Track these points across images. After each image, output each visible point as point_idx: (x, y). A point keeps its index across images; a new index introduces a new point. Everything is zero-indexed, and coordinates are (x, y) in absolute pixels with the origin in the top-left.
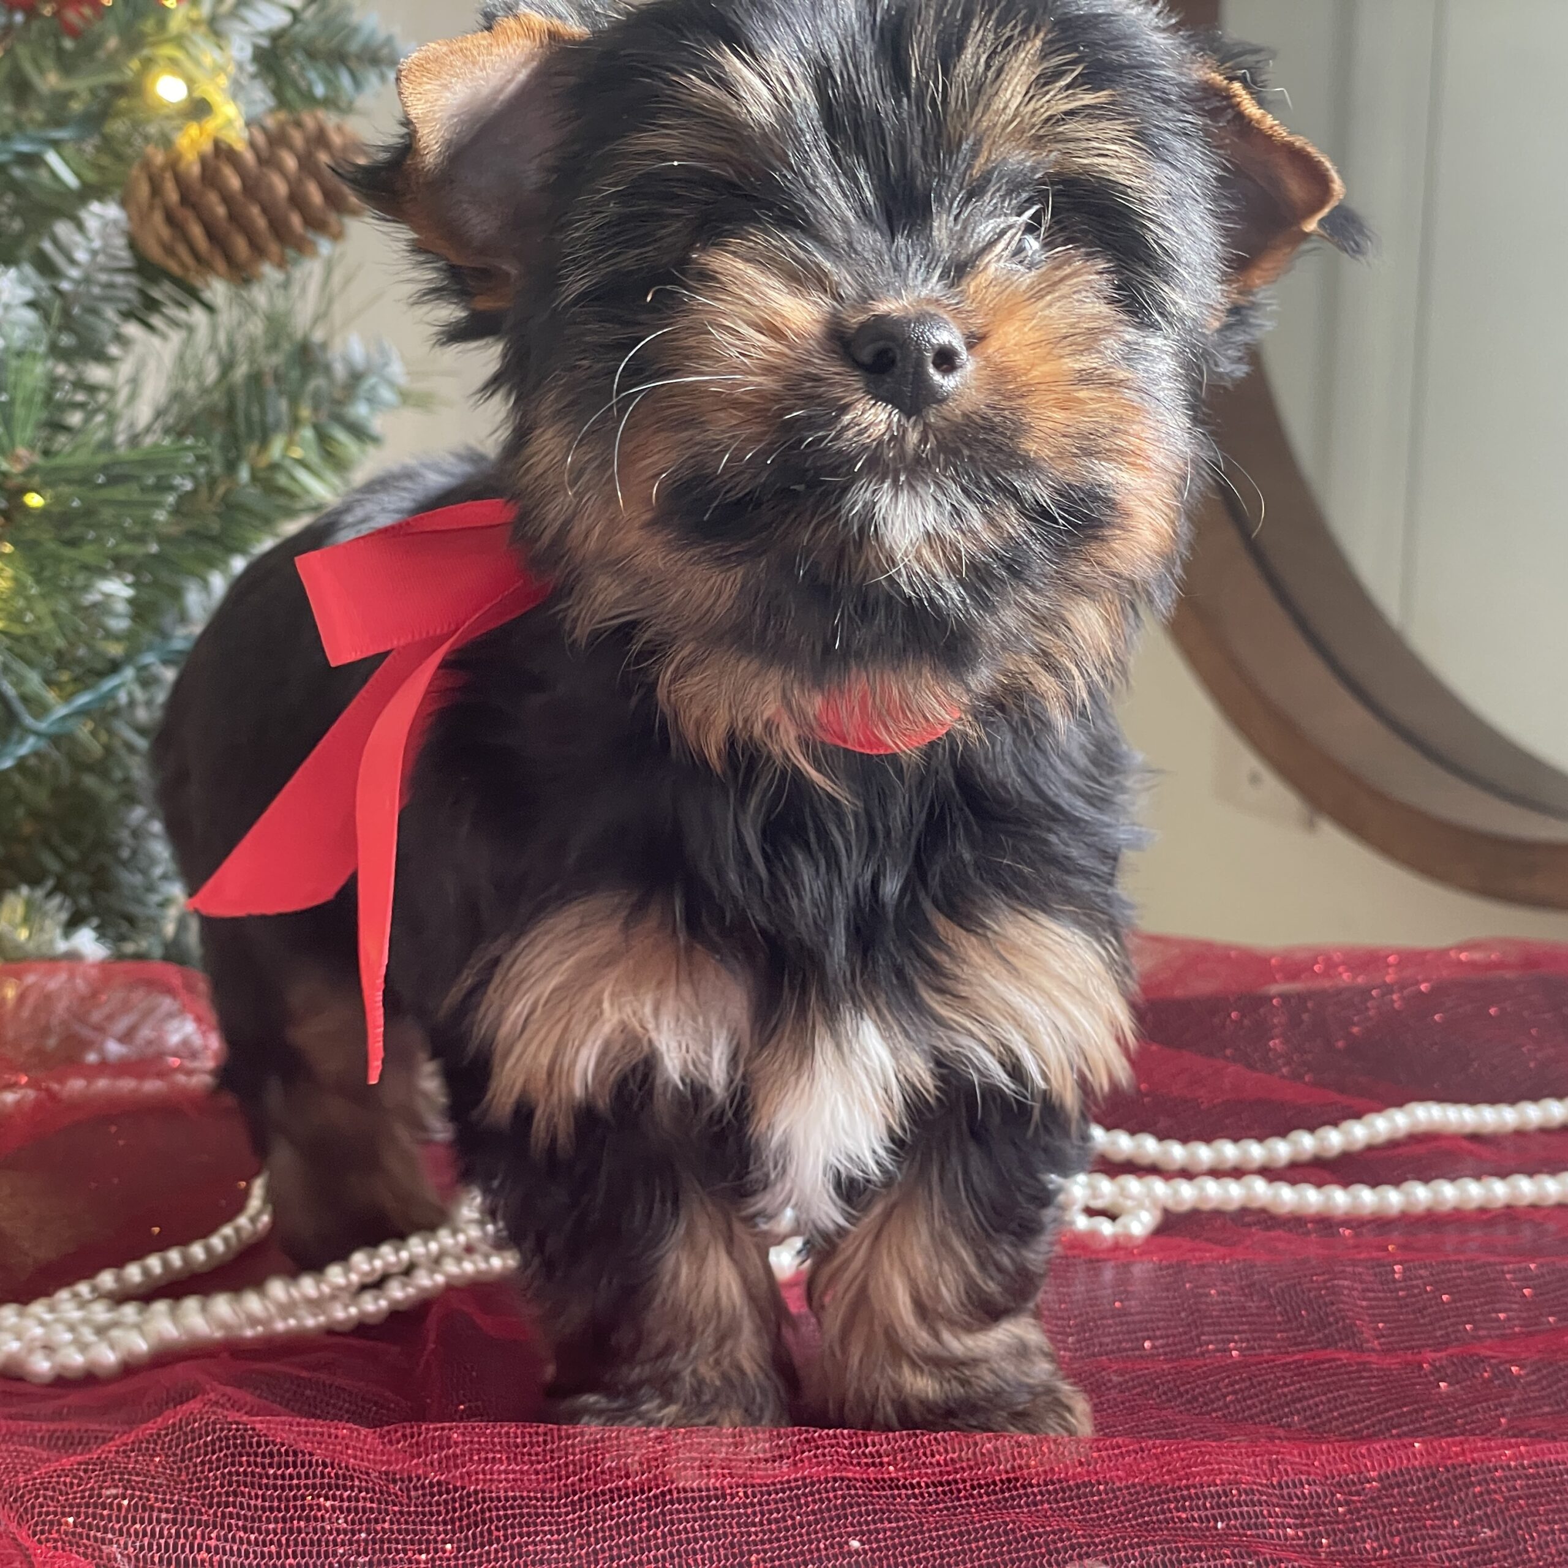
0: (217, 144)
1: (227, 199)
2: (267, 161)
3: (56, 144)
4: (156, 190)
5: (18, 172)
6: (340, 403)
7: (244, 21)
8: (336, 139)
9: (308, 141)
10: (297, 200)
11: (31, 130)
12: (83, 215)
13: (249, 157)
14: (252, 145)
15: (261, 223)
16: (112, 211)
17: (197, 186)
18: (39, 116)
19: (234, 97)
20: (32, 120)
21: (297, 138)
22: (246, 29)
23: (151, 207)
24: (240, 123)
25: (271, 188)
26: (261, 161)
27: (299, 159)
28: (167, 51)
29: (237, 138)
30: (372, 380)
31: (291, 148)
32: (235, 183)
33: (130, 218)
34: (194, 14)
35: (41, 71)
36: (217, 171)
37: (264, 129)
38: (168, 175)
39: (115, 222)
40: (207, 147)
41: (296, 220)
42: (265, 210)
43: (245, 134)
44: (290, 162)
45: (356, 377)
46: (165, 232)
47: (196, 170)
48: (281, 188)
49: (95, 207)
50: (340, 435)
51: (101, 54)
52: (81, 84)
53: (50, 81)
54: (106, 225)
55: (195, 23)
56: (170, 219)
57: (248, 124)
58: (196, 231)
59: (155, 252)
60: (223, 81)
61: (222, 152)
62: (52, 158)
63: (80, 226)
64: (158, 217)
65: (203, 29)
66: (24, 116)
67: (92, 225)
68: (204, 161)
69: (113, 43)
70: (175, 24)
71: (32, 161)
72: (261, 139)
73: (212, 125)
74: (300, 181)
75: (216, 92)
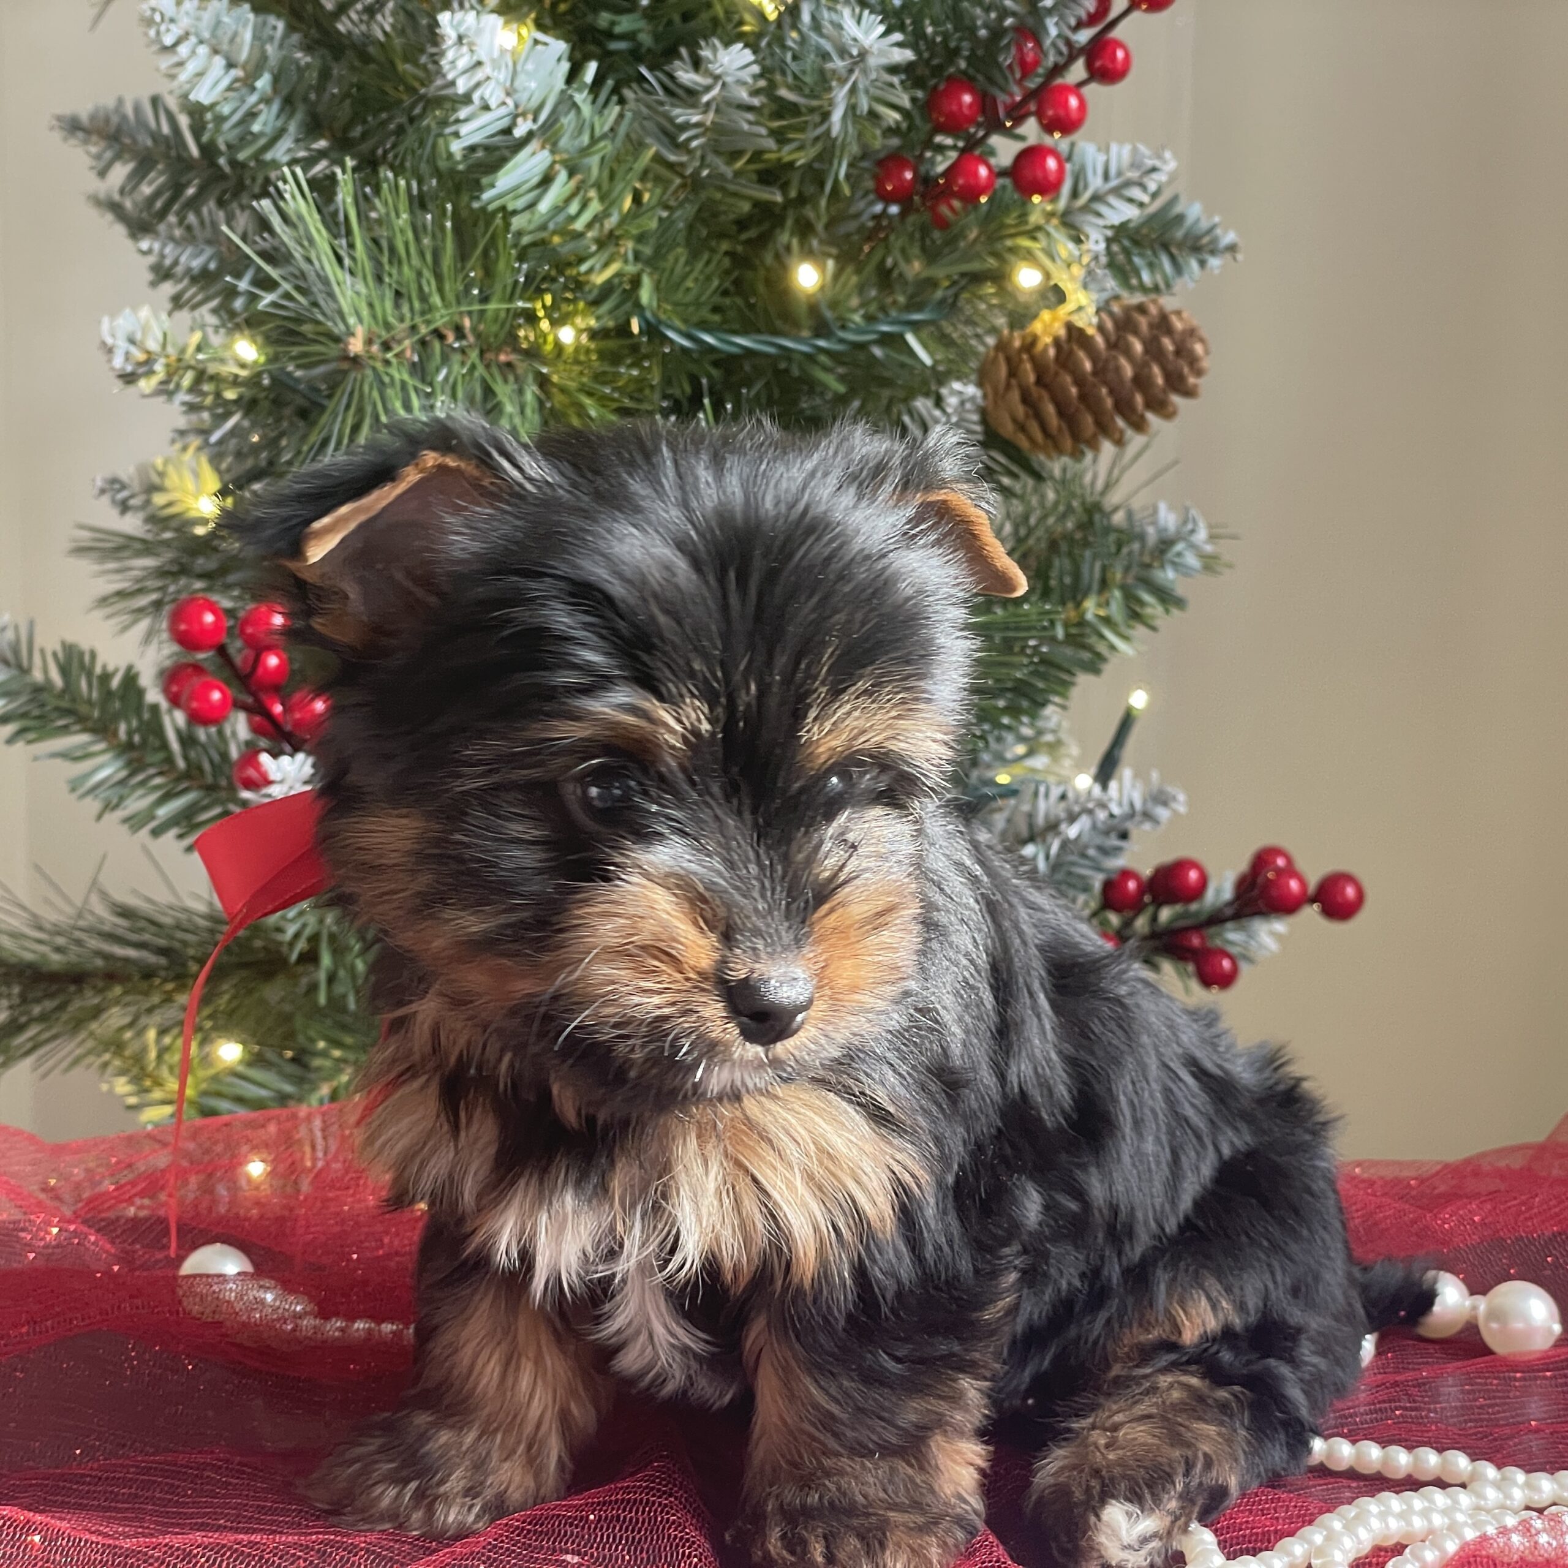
0: (1070, 327)
1: (1079, 381)
2: (1117, 345)
3: (915, 326)
4: (1013, 373)
5: (877, 351)
6: (1148, 566)
7: (1099, 215)
8: (1178, 325)
9: (1151, 326)
10: (1141, 381)
11: (894, 313)
12: (944, 391)
13: (1099, 340)
14: (1101, 328)
15: (1109, 402)
16: (971, 390)
17: (1053, 366)
18: (901, 299)
19: (1085, 286)
20: (895, 302)
21: (1143, 322)
22: (1101, 222)
23: (1008, 386)
24: (1091, 310)
25: (1118, 369)
26: (1112, 345)
27: (1145, 343)
28: (1025, 242)
29: (1087, 321)
30: (1179, 547)
31: (1136, 332)
32: (1088, 366)
33: (985, 396)
34: (1049, 208)
35: (908, 260)
36: (1071, 353)
37: (1111, 314)
38: (1025, 357)
39: (973, 399)
40: (1062, 332)
41: (1139, 399)
42: (1111, 392)
43: (1095, 320)
44: (1138, 347)
45: (1165, 544)
46: (1020, 410)
47: (1052, 352)
48: (1128, 371)
49: (957, 386)
50: (1147, 597)
51: (962, 244)
52: (939, 272)
53: (916, 268)
54: (962, 403)
55: (1051, 215)
56: (1026, 399)
57: (1098, 312)
58: (1050, 409)
59: (1007, 429)
60: (1077, 271)
61: (1074, 333)
62: (910, 338)
63: (939, 402)
64: (1015, 395)
65: (1055, 221)
66: (889, 300)
67: (952, 401)
68: (1057, 342)
69: (973, 234)
70: (1035, 218)
71: (893, 341)
72: (1109, 325)
73: (1063, 311)
74: (1146, 365)
75: (1068, 281)
